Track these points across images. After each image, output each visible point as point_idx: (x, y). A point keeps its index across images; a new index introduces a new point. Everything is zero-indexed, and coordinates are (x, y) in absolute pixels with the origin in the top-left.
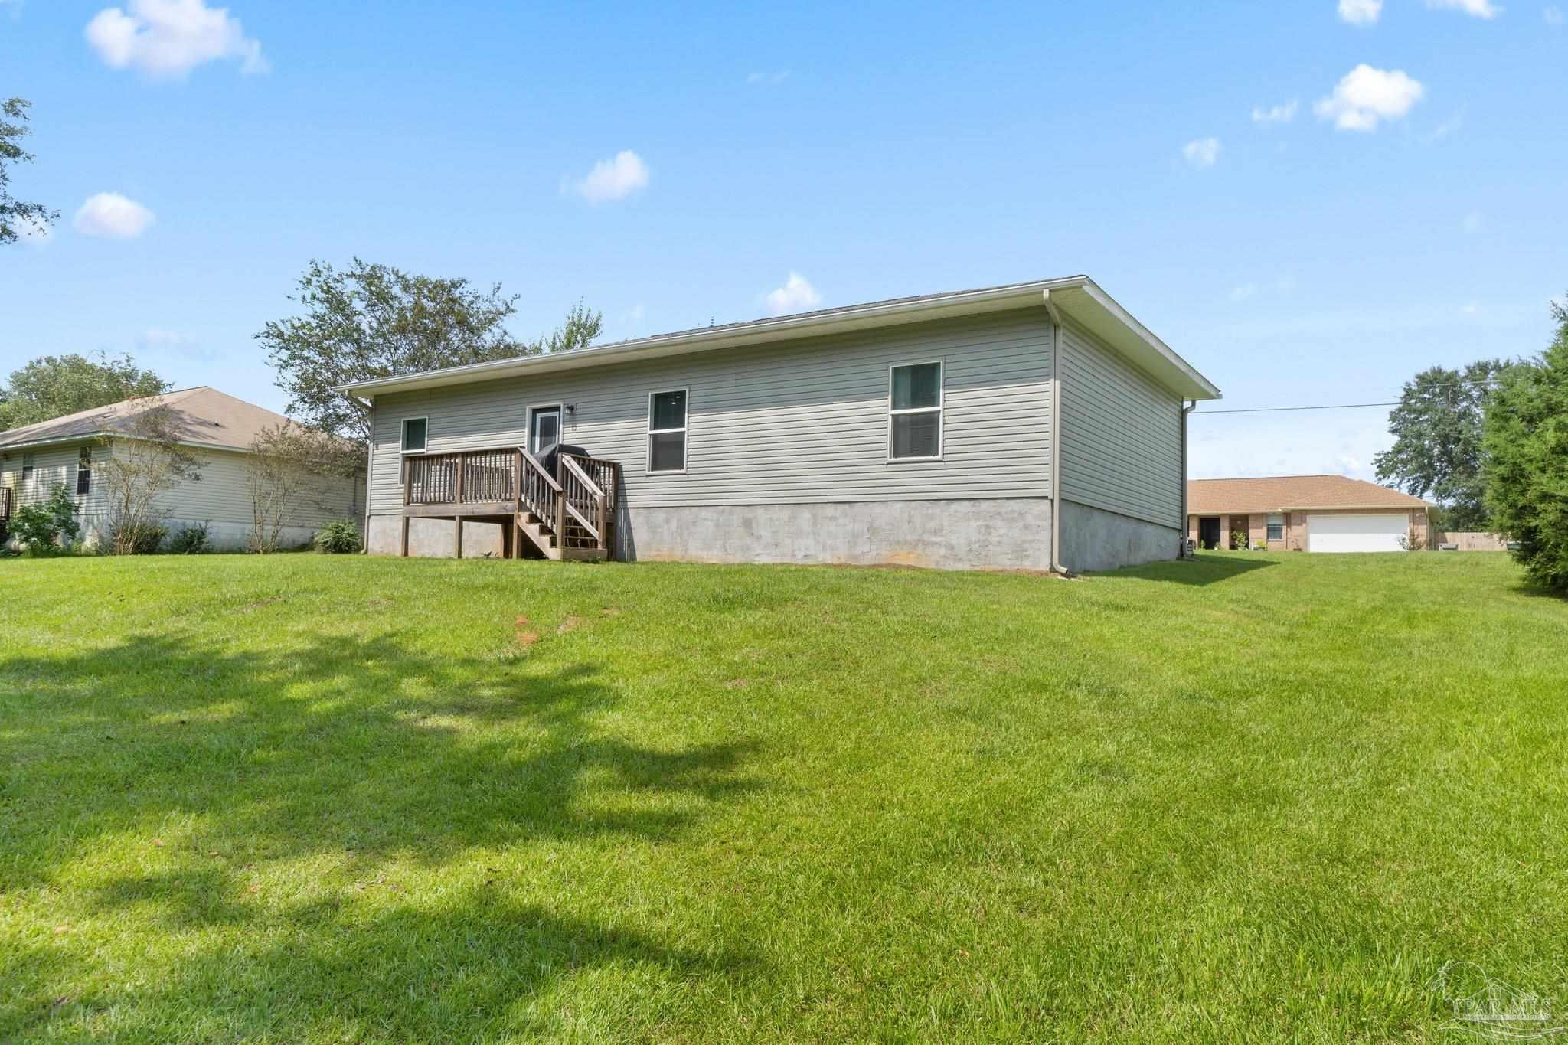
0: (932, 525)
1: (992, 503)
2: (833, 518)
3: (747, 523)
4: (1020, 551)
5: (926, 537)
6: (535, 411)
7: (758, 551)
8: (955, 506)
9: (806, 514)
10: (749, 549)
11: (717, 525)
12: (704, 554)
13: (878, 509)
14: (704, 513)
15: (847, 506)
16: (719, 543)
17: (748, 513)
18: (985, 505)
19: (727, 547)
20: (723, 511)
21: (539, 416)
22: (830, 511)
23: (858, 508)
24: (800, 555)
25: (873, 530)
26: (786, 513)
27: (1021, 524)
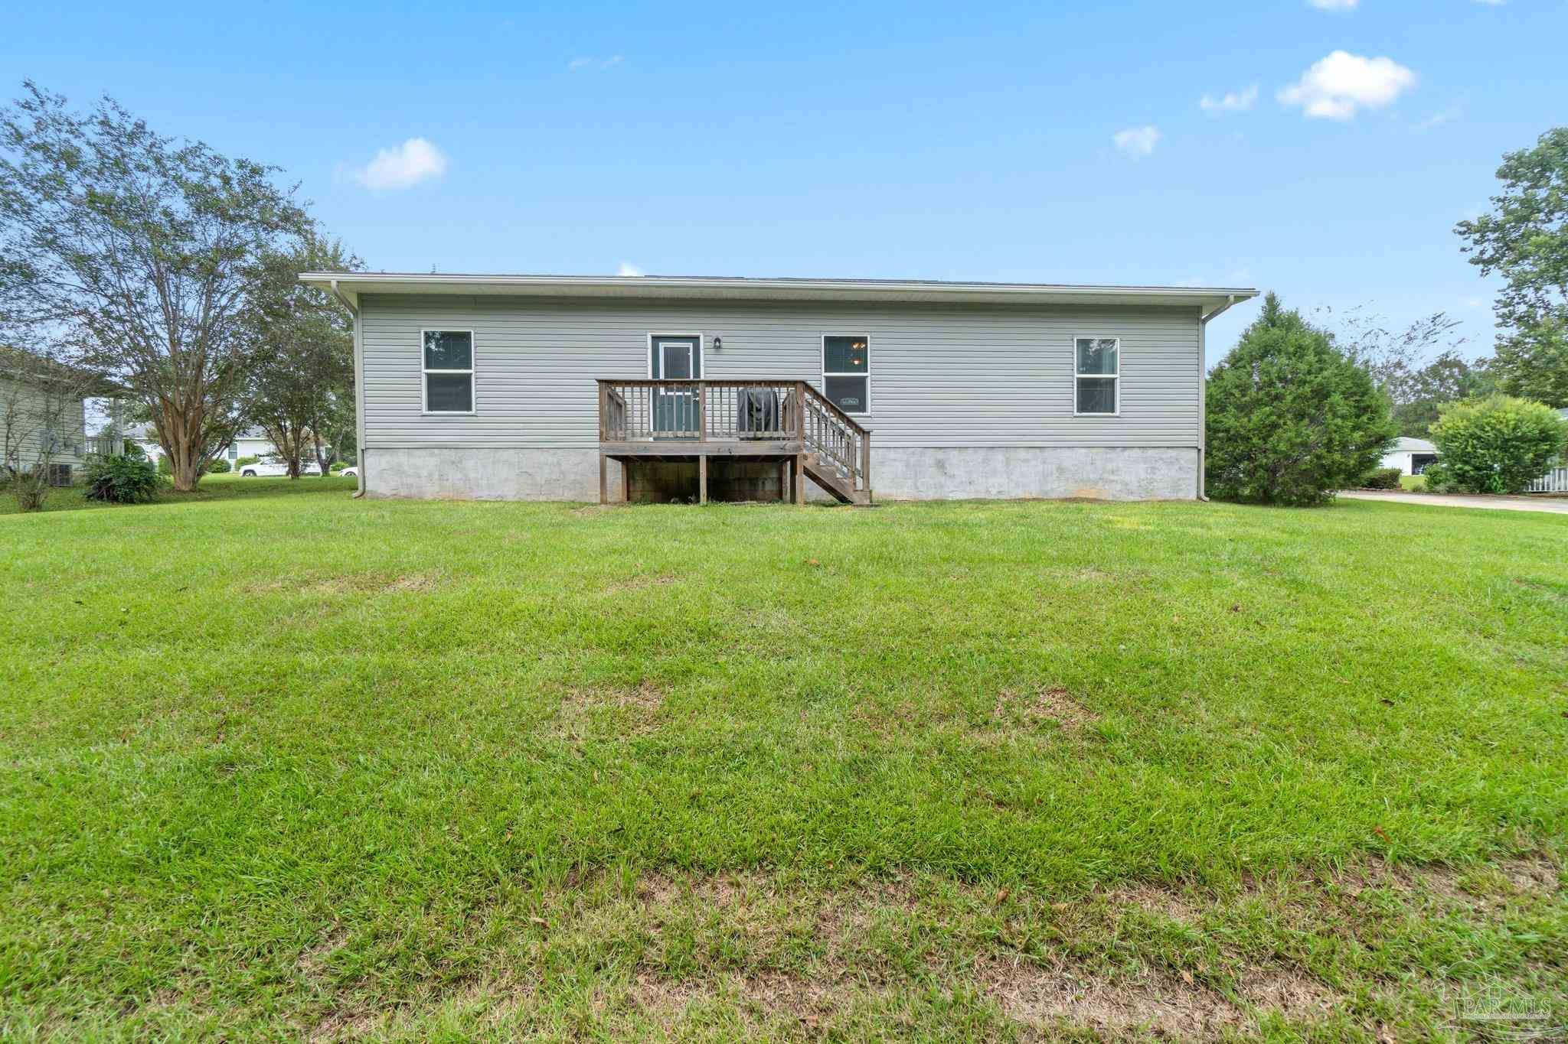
0: (1110, 467)
1: (1157, 450)
2: (1026, 461)
3: (941, 465)
4: (1176, 488)
5: (1106, 476)
6: (656, 339)
7: (952, 489)
8: (1127, 453)
9: (999, 457)
10: (942, 486)
11: (907, 466)
12: (894, 491)
13: (1067, 453)
14: (892, 455)
15: (1038, 450)
16: (910, 482)
17: (940, 455)
18: (1150, 452)
19: (919, 484)
20: (913, 453)
21: (662, 346)
22: (1023, 454)
23: (1047, 453)
24: (994, 491)
25: (1061, 470)
26: (982, 453)
27: (1177, 467)
